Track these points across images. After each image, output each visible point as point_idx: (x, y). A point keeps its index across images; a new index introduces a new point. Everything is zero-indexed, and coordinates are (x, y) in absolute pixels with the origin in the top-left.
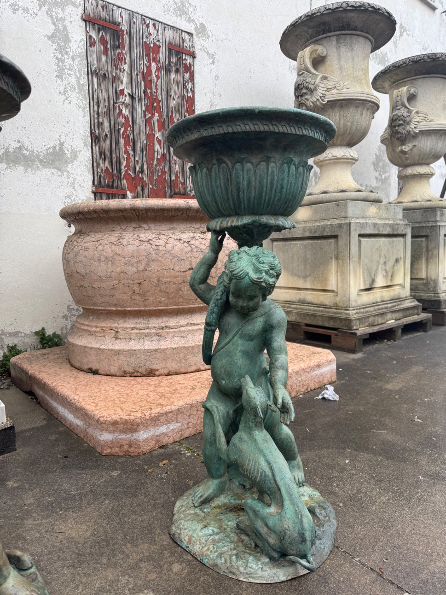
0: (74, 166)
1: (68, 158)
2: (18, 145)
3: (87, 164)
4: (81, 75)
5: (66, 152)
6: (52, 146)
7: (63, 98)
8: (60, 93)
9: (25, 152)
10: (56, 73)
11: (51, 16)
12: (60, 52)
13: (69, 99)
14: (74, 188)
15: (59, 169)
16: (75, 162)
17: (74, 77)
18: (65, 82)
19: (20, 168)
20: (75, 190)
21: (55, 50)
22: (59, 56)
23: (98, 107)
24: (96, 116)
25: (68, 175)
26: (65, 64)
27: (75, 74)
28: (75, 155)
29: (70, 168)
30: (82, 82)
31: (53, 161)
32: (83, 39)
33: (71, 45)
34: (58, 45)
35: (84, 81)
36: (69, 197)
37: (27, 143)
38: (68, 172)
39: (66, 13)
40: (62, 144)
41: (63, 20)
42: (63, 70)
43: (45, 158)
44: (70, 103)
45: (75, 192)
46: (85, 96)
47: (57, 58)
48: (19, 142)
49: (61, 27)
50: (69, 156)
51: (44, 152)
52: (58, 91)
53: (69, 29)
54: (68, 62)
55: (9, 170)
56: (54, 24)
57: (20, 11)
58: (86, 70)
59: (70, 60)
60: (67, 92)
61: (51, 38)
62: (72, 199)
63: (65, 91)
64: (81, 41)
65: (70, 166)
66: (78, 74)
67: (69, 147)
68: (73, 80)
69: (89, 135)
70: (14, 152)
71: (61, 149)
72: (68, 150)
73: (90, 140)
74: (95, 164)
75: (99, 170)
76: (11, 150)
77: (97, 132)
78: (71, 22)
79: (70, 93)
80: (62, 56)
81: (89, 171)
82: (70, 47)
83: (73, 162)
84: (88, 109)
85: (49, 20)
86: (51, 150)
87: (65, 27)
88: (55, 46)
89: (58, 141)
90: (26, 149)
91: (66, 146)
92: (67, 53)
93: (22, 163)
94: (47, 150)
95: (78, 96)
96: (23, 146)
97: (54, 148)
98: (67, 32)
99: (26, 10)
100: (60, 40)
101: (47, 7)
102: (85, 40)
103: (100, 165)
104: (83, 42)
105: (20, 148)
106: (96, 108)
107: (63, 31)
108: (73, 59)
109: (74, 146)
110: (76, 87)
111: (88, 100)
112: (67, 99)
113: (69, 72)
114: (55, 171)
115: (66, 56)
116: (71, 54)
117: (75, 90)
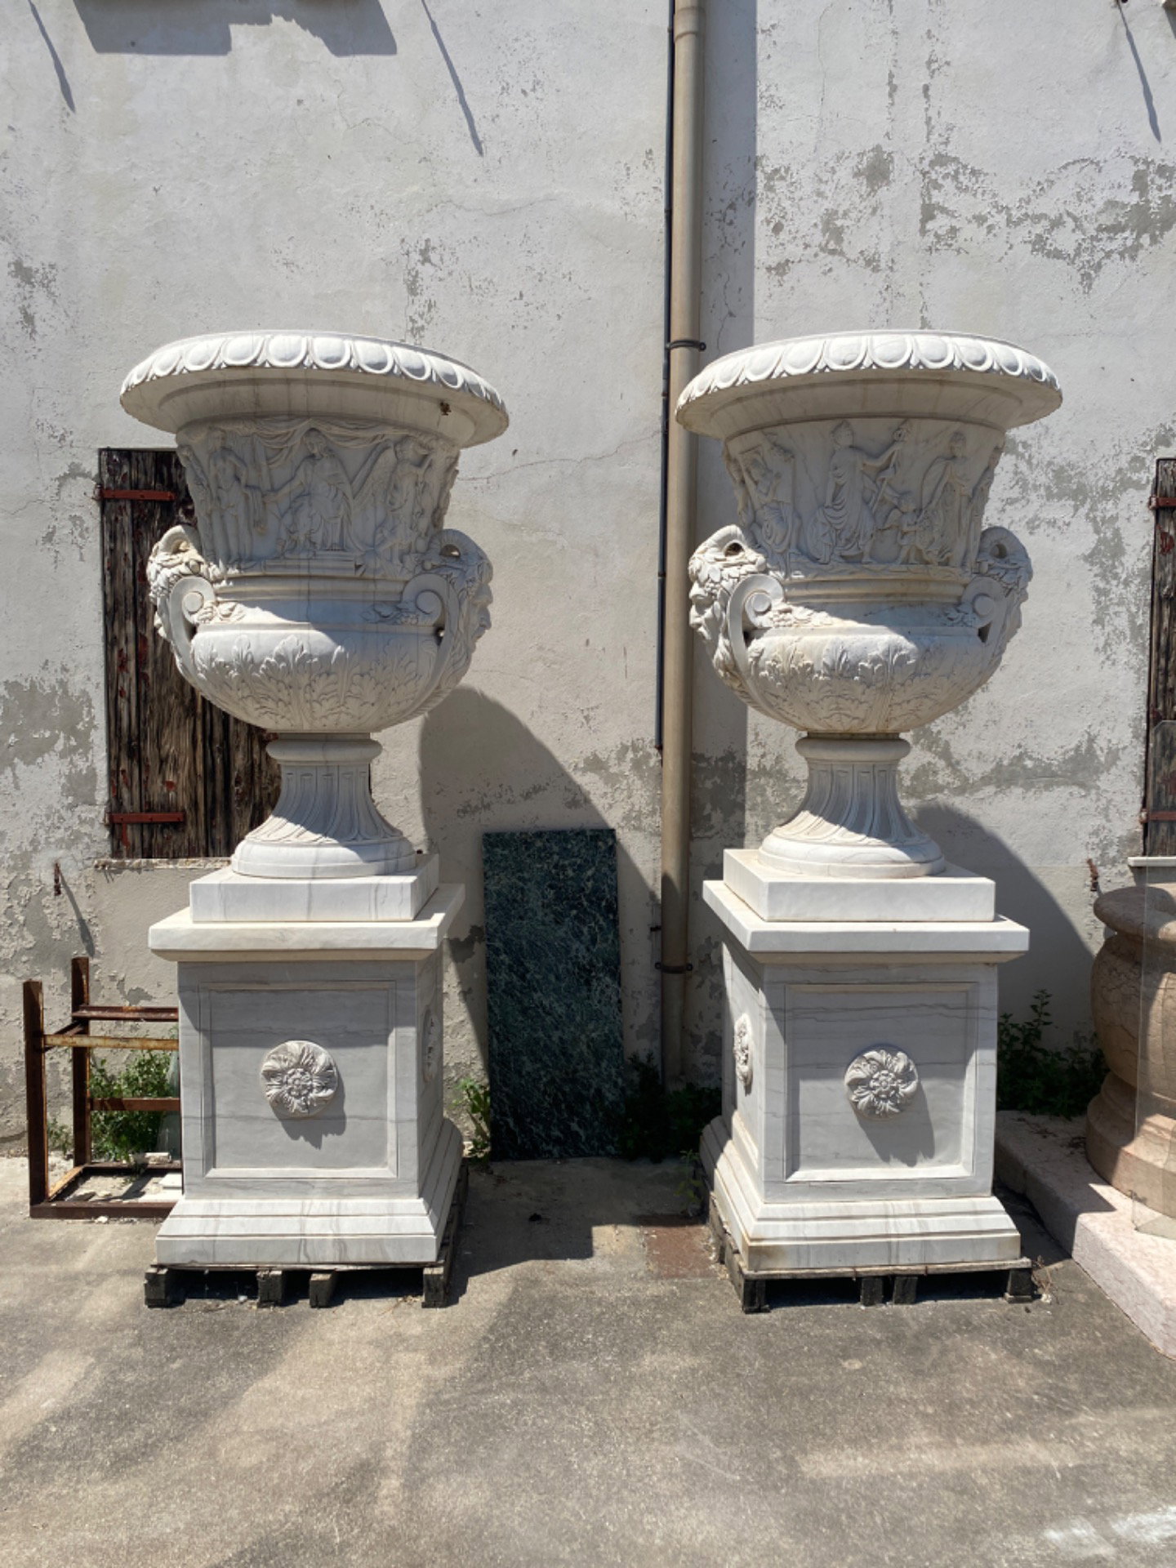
0: (1111, 777)
1: (1099, 762)
2: (1017, 752)
3: (1135, 769)
4: (1139, 609)
5: (1099, 752)
6: (1073, 746)
7: (1102, 658)
8: (1097, 649)
9: (1029, 763)
10: (1094, 617)
11: (1094, 520)
12: (1104, 577)
13: (1113, 657)
14: (1106, 816)
15: (1082, 785)
16: (1113, 770)
17: (1125, 616)
18: (1108, 629)
19: (1017, 791)
20: (1109, 821)
21: (1096, 575)
22: (1102, 585)
23: (1167, 660)
24: (1161, 678)
25: (1097, 794)
26: (1112, 596)
27: (1128, 610)
28: (1114, 756)
29: (1104, 781)
30: (1139, 622)
31: (1074, 772)
32: (1148, 543)
33: (1123, 560)
34: (1102, 564)
35: (1143, 619)
36: (1096, 833)
37: (1032, 746)
38: (1098, 788)
39: (1122, 505)
40: (1091, 740)
41: (1114, 519)
42: (1107, 607)
43: (1060, 769)
44: (1113, 664)
45: (1108, 825)
46: (1143, 644)
47: (1097, 589)
48: (1020, 746)
49: (1109, 535)
50: (1102, 759)
51: (1060, 758)
52: (1094, 647)
53: (1124, 534)
54: (1117, 590)
55: (1000, 796)
56: (1097, 531)
57: (1044, 526)
58: (1149, 597)
59: (1121, 586)
60: (1110, 645)
61: (1090, 558)
62: (1102, 837)
63: (1107, 644)
64: (1143, 548)
65: (1103, 777)
66: (1134, 609)
67: (1104, 744)
68: (1122, 622)
69: (1144, 715)
70: (1011, 765)
71: (1090, 749)
72: (1101, 749)
73: (1144, 725)
74: (1151, 768)
75: (1158, 779)
76: (1005, 762)
77: (1160, 708)
78: (1128, 519)
79: (1114, 647)
80: (1108, 582)
81: (1139, 783)
82: (1122, 564)
83: (1108, 770)
84: (1147, 669)
85: (1090, 527)
86: (1072, 753)
87: (1117, 533)
88: (1096, 569)
89: (1086, 736)
90: (1030, 758)
91: (1101, 743)
92: (1116, 576)
93: (1021, 782)
94: (1064, 754)
95: (1130, 646)
96: (1026, 753)
97: (1078, 748)
98: (1120, 539)
99: (1052, 523)
100: (1105, 556)
101: (1087, 506)
102: (1152, 543)
103: (1160, 768)
104: (1148, 549)
105: (1020, 758)
106: (1163, 662)
107: (1113, 540)
108: (1126, 583)
109: (1114, 741)
110: (1128, 633)
111: (1148, 653)
112: (1108, 658)
113: (1117, 609)
114: (1075, 789)
115: (1114, 582)
116: (1124, 576)
117: (1125, 638)
